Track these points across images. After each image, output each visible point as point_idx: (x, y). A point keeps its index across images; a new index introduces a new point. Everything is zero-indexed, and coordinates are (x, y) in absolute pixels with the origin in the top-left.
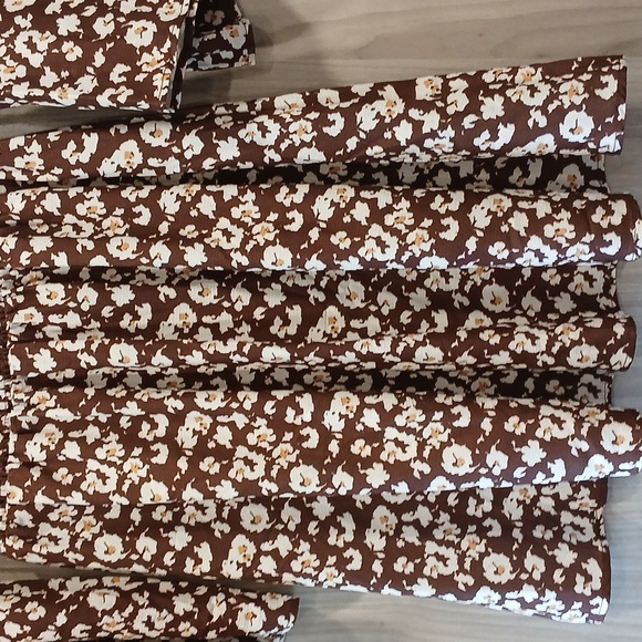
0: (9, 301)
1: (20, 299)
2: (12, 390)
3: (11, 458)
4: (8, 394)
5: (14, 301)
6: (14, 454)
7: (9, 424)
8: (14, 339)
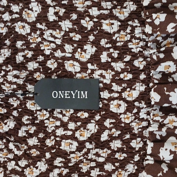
0: (155, 57)
1: (162, 56)
2: (151, 114)
3: (148, 157)
4: (149, 117)
5: (158, 57)
6: (150, 155)
7: (147, 136)
8: (156, 81)
